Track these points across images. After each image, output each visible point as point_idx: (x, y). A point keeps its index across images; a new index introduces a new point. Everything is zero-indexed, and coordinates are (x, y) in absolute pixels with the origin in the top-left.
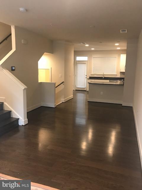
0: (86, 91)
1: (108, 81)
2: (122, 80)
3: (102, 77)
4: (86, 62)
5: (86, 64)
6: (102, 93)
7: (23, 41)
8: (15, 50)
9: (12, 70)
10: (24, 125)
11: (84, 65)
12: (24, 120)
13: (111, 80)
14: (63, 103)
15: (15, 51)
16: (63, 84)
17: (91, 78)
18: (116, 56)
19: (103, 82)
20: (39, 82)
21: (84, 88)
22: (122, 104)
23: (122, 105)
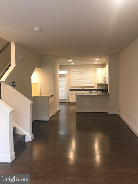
0: (66, 102)
1: (88, 92)
2: (102, 91)
3: (82, 88)
4: (66, 76)
5: (65, 78)
6: (88, 104)
7: (20, 57)
8: (15, 65)
9: (13, 86)
10: (31, 141)
11: (64, 78)
12: (31, 136)
13: (90, 91)
14: (54, 116)
15: (15, 67)
16: (53, 97)
17: (71, 90)
18: (93, 69)
19: (83, 94)
20: (32, 96)
21: (65, 100)
22: (107, 113)
23: (109, 114)
